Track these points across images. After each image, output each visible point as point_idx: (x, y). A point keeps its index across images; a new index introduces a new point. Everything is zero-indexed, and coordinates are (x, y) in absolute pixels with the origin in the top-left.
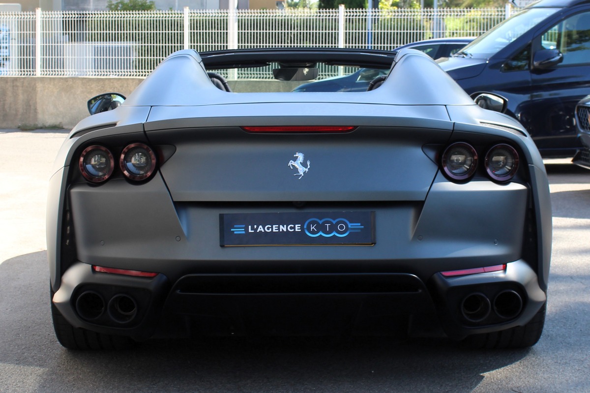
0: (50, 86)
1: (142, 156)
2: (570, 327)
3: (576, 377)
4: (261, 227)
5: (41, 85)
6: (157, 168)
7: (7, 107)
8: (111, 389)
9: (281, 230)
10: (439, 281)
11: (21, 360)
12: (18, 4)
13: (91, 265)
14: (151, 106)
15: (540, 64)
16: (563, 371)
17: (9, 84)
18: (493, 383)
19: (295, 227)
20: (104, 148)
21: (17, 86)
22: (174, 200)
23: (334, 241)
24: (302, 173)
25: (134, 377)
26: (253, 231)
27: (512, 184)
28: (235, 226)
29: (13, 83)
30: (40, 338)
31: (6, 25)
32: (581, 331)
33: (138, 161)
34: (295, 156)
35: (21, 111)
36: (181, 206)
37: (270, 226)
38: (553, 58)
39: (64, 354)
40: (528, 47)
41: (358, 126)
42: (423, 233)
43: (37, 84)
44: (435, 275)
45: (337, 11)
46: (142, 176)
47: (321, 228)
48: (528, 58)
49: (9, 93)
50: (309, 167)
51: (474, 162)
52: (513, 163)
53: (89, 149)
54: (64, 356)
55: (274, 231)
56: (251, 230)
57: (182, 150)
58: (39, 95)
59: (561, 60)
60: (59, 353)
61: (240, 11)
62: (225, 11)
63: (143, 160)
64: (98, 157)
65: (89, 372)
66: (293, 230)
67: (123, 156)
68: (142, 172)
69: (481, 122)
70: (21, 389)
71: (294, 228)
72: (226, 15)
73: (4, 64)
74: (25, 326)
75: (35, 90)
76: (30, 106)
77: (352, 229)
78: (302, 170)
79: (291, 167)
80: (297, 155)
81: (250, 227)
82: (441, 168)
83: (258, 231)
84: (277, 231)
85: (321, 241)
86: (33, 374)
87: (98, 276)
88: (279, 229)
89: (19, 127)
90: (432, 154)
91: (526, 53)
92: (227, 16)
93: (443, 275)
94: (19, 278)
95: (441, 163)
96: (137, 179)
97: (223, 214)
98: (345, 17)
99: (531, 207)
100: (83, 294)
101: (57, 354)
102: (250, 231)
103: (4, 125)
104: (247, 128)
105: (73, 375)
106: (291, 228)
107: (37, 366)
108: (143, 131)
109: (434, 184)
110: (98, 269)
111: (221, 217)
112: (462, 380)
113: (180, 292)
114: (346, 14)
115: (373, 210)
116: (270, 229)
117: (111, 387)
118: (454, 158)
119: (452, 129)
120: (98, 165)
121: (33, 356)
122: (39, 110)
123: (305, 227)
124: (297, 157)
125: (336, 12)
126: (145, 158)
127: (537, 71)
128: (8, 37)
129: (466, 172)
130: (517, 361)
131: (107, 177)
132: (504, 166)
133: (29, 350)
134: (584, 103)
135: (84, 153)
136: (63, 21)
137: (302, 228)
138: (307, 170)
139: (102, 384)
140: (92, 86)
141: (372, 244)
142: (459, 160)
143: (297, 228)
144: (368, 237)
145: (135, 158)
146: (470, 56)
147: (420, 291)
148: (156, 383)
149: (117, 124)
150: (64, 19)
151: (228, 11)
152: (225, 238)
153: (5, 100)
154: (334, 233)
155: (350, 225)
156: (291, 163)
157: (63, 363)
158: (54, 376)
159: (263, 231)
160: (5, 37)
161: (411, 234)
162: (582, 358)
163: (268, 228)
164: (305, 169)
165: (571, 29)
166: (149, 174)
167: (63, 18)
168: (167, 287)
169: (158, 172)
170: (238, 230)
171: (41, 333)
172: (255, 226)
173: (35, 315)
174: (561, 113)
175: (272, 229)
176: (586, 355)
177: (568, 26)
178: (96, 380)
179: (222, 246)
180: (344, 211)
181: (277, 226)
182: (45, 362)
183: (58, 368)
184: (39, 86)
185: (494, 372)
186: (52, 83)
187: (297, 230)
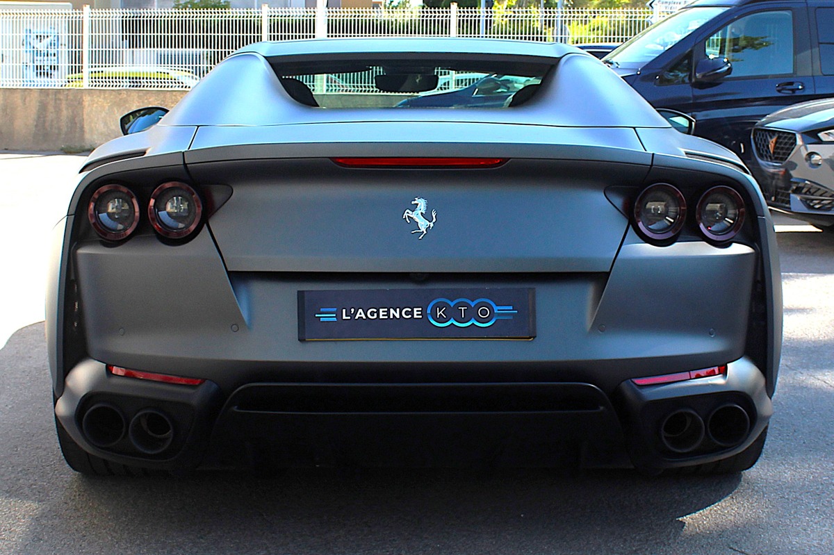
0: (100, 100)
1: (183, 202)
2: (787, 438)
3: (816, 523)
4: (360, 311)
5: (89, 98)
6: (204, 221)
7: (47, 124)
8: (139, 545)
9: (391, 317)
10: (628, 393)
11: (13, 492)
12: (69, 4)
13: (105, 365)
14: (198, 126)
15: (704, 76)
16: (795, 512)
17: (50, 97)
18: (700, 535)
19: (413, 310)
20: (124, 189)
21: (60, 100)
22: (229, 270)
23: (473, 333)
24: (423, 229)
25: (173, 523)
26: (349, 318)
27: (734, 245)
28: (322, 310)
29: (56, 96)
30: (45, 453)
31: (54, 29)
32: (804, 443)
33: (176, 208)
34: (413, 203)
35: (64, 129)
36: (239, 278)
37: (375, 310)
38: (720, 68)
39: (76, 481)
40: (689, 56)
41: (510, 158)
42: (607, 322)
43: (84, 98)
44: (624, 384)
45: (448, 10)
46: (180, 232)
47: (453, 313)
48: (689, 68)
49: (51, 108)
50: (434, 220)
51: (681, 213)
52: (735, 215)
53: (105, 188)
54: (76, 484)
55: (381, 317)
56: (346, 316)
57: (241, 192)
58: (86, 111)
59: (730, 70)
60: (69, 479)
61: (330, 10)
62: (312, 10)
63: (184, 206)
64: (118, 201)
65: (109, 514)
66: (410, 316)
67: (152, 202)
68: (181, 225)
69: (687, 153)
70: (6, 543)
71: (412, 313)
72: (313, 14)
73: (51, 74)
74: (28, 433)
75: (82, 104)
76: (76, 123)
77: (499, 314)
78: (423, 224)
79: (407, 220)
80: (416, 202)
81: (344, 311)
82: (633, 223)
83: (357, 318)
84: (386, 317)
85: (453, 333)
86: (26, 517)
87: (114, 381)
88: (388, 314)
89: (62, 149)
90: (619, 201)
91: (686, 62)
92: (314, 16)
93: (635, 384)
94: (30, 357)
95: (632, 215)
96: (172, 237)
97: (303, 291)
98: (458, 18)
99: (759, 278)
100: (92, 408)
101: (66, 481)
102: (344, 317)
103: (45, 146)
104: (340, 161)
105: (85, 519)
106: (407, 313)
107: (34, 501)
108: (182, 163)
109: (623, 247)
110: (115, 370)
111: (301, 295)
112: (653, 529)
113: (238, 408)
114: (459, 14)
115: (532, 286)
116: (375, 314)
117: (138, 542)
118: (651, 206)
119: (650, 164)
120: (117, 214)
121: (32, 485)
122: (86, 127)
123: (429, 312)
124: (417, 204)
125: (447, 12)
126: (186, 203)
127: (700, 85)
128: (56, 42)
129: (669, 227)
130: (728, 495)
131: (129, 232)
132: (723, 218)
133: (27, 474)
134: (763, 125)
135: (96, 196)
136: (123, 21)
137: (423, 313)
138: (432, 225)
139: (125, 536)
140: (150, 100)
141: (530, 338)
142: (658, 209)
143: (415, 313)
144: (524, 328)
145: (172, 204)
146: (617, 65)
147: (602, 408)
148: (205, 536)
149: (147, 152)
150: (124, 19)
151: (315, 10)
152: (306, 329)
153: (45, 117)
154: (473, 321)
155: (496, 309)
156: (408, 213)
157: (72, 498)
158: (57, 521)
159: (364, 317)
160: (53, 42)
161: (589, 323)
162: (818, 489)
163: (372, 314)
164: (428, 223)
165: (737, 33)
166: (193, 227)
167: (123, 17)
168: (218, 400)
169: (205, 225)
170: (327, 317)
171: (48, 445)
172: (353, 310)
173: (44, 416)
174: (726, 137)
175: (378, 315)
176: (822, 484)
177: (733, 31)
178: (117, 527)
179: (302, 340)
180: (487, 287)
181: (386, 310)
182: (48, 495)
183: (65, 505)
184: (87, 99)
185: (697, 515)
186: (102, 96)
187: (415, 316)
